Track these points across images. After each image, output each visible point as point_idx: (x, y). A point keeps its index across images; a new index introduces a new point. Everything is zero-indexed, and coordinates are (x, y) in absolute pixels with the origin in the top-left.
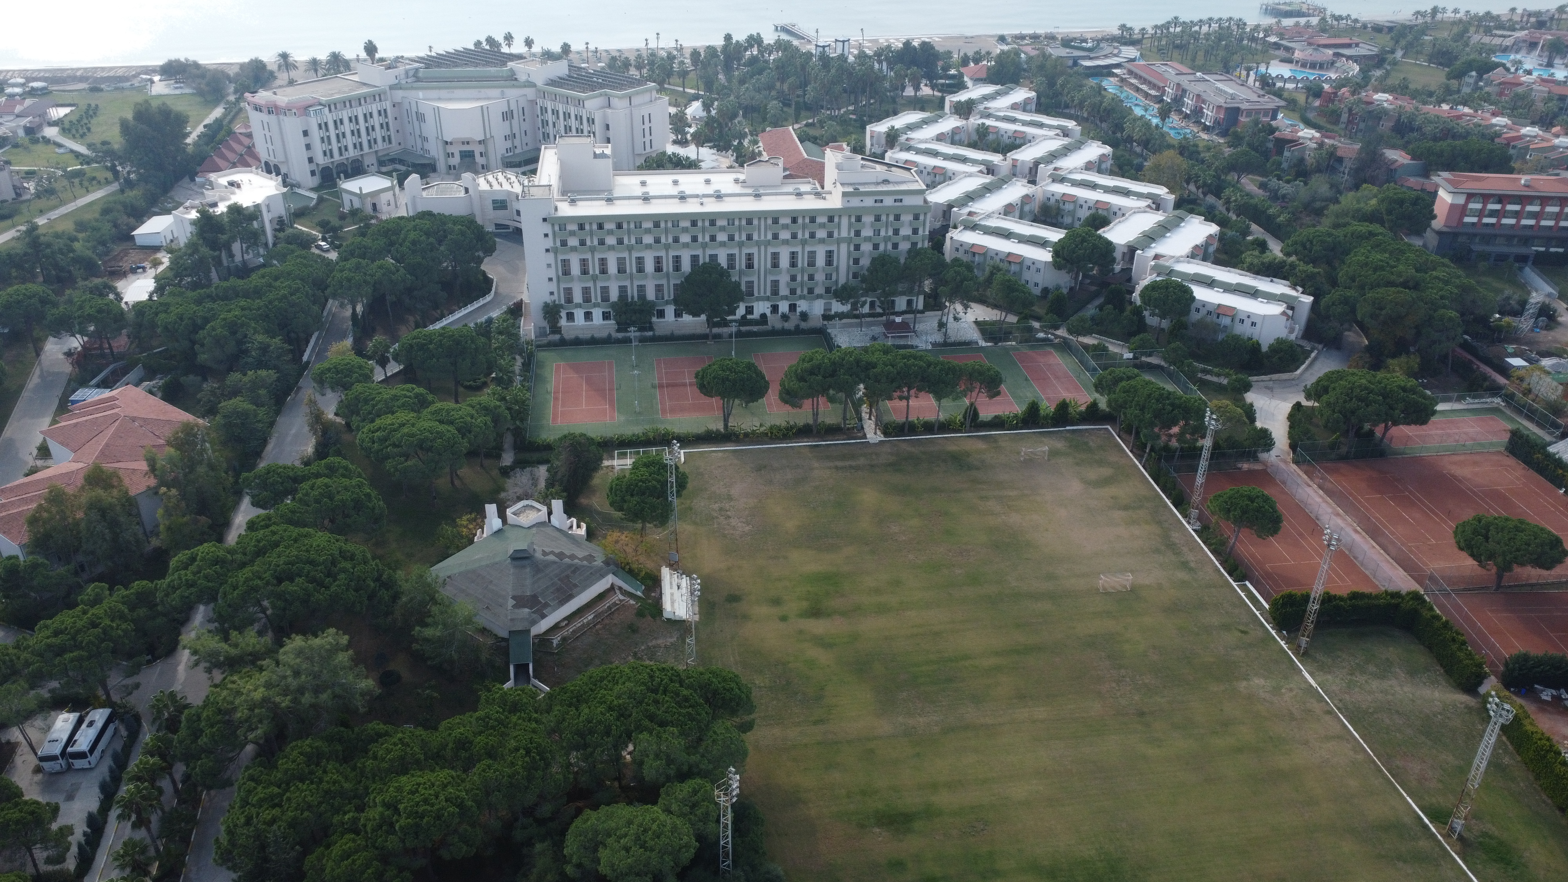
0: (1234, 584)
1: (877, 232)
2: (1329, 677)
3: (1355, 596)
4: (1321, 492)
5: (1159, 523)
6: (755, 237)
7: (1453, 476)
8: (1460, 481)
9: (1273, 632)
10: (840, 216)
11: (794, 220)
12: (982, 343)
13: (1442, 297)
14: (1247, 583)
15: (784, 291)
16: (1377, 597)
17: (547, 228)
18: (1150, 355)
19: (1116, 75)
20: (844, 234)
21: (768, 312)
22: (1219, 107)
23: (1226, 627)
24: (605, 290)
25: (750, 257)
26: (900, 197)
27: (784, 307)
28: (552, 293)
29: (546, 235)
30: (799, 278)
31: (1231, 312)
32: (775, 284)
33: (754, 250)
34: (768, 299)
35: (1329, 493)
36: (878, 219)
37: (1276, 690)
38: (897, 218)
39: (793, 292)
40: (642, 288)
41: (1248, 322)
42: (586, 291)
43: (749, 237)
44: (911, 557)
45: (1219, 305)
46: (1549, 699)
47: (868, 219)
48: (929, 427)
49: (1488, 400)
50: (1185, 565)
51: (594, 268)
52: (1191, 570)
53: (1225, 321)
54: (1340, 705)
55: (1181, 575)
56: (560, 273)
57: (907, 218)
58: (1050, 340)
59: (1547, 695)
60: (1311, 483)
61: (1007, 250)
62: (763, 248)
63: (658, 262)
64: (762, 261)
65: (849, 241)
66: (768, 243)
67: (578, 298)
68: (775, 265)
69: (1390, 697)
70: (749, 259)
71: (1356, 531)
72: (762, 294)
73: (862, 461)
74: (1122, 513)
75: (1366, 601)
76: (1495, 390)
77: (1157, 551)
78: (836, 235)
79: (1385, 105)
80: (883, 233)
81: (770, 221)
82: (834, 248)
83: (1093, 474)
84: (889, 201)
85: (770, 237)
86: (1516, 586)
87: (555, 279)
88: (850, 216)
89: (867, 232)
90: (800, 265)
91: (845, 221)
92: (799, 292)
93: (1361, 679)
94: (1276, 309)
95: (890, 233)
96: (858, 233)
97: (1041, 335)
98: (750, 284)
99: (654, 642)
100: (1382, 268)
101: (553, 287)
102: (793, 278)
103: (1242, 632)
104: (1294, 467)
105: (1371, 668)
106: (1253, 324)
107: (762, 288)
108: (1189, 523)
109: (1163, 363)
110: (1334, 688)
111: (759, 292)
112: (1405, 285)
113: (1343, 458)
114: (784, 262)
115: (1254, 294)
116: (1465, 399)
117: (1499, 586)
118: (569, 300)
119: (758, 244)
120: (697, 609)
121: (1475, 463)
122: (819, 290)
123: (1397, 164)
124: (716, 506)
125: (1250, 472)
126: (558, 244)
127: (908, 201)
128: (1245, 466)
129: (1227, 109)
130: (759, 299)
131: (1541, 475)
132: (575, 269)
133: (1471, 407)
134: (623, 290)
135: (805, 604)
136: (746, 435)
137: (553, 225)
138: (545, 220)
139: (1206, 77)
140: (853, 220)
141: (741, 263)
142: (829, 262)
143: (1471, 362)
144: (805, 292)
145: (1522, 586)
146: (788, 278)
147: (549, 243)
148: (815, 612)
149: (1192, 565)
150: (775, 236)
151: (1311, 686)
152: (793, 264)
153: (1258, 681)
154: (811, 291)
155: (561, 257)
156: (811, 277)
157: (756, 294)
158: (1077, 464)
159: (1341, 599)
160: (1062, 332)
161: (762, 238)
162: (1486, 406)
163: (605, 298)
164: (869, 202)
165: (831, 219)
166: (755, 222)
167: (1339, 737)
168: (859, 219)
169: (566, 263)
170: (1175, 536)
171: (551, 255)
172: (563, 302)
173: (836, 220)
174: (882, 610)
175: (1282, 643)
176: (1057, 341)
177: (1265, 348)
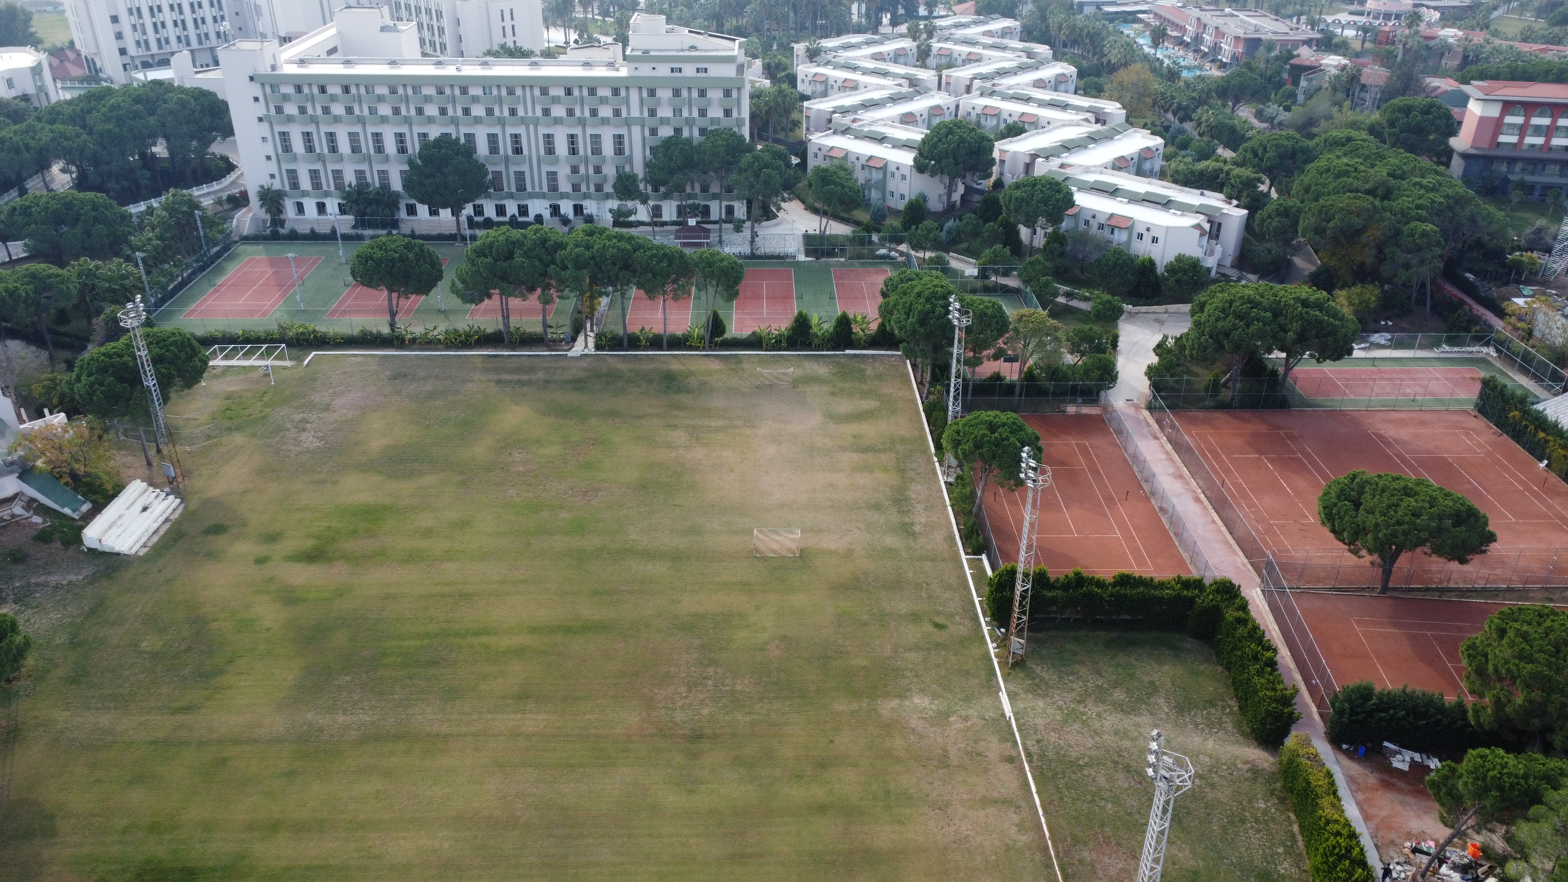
0: (964, 557)
1: (677, 112)
2: (1041, 704)
3: (1124, 580)
4: (1169, 447)
5: (901, 471)
6: (521, 113)
7: (1381, 437)
8: (1388, 444)
9: (985, 629)
10: (627, 88)
11: (569, 92)
12: (802, 258)
13: (1419, 207)
14: (984, 557)
15: (565, 186)
16: (1162, 585)
17: (256, 90)
18: (1006, 274)
19: (1141, 21)
20: (635, 113)
21: (546, 214)
22: (1237, 38)
23: (916, 618)
24: (338, 175)
25: (516, 138)
26: (703, 66)
27: (567, 208)
28: (272, 176)
29: (256, 99)
30: (582, 171)
31: (1128, 225)
32: (552, 177)
33: (521, 130)
34: (543, 196)
35: (1179, 446)
36: (677, 93)
37: (941, 718)
38: (702, 93)
39: (576, 188)
40: (383, 174)
41: (1147, 238)
42: (314, 175)
43: (513, 112)
44: (511, 492)
45: (1112, 215)
46: (1405, 767)
47: (664, 94)
48: (656, 342)
49: (1474, 349)
50: (906, 530)
51: (321, 146)
52: (913, 535)
53: (1120, 237)
54: (1034, 749)
55: (891, 541)
56: (280, 150)
57: (715, 95)
58: (893, 258)
59: (1402, 761)
60: (1160, 434)
61: (869, 154)
62: (532, 127)
63: (402, 142)
64: (532, 145)
65: (642, 123)
66: (536, 122)
67: (305, 184)
68: (550, 151)
69: (1126, 743)
70: (517, 142)
71: (1197, 500)
72: (537, 190)
73: (540, 375)
74: (857, 457)
75: (1142, 589)
76: (1484, 337)
77: (877, 507)
78: (624, 114)
79: (1451, 40)
80: (685, 114)
81: (537, 92)
82: (623, 131)
83: (844, 406)
84: (689, 71)
85: (539, 113)
86: (1419, 590)
87: (274, 157)
88: (640, 88)
89: (665, 112)
90: (581, 152)
91: (634, 96)
92: (584, 189)
93: (1091, 709)
94: (1190, 220)
95: (695, 114)
96: (652, 113)
97: (883, 251)
98: (520, 176)
99: (42, 579)
100: (1346, 174)
101: (273, 167)
102: (575, 170)
103: (937, 626)
104: (1146, 413)
105: (1119, 695)
106: (1155, 240)
107: (536, 181)
108: (944, 473)
109: (1022, 286)
110: (1039, 721)
111: (533, 187)
112: (1371, 192)
113: (1224, 407)
114: (561, 147)
115: (1167, 204)
116: (1438, 345)
117: (1385, 589)
118: (295, 185)
119: (523, 121)
120: (155, 539)
121: (1423, 423)
122: (608, 188)
123: (1439, 91)
124: (297, 417)
125: (1079, 417)
126: (273, 111)
127: (716, 71)
128: (1071, 409)
129: (1247, 40)
130: (533, 196)
131: (1518, 442)
132: (298, 146)
133: (1442, 355)
134: (360, 174)
135: (309, 543)
136: (413, 341)
137: (263, 85)
138: (252, 79)
139: (1236, 13)
140: (645, 94)
141: (506, 146)
142: (619, 151)
143: (1462, 302)
144: (592, 189)
145: (1427, 590)
146: (568, 170)
147: (260, 109)
148: (312, 557)
149: (917, 528)
150: (546, 112)
151: (1003, 715)
152: (573, 151)
153: (921, 701)
154: (599, 188)
155: (278, 129)
156: (598, 170)
157: (529, 189)
158: (833, 394)
159: (1100, 584)
160: (903, 247)
161: (530, 114)
162: (1466, 356)
163: (339, 186)
164: (663, 70)
165: (616, 92)
166: (519, 92)
167: (1006, 802)
168: (652, 93)
169: (285, 137)
170: (916, 490)
171: (265, 125)
172: (287, 188)
173: (623, 93)
174: (413, 557)
175: (991, 646)
176: (900, 259)
177: (1160, 269)
